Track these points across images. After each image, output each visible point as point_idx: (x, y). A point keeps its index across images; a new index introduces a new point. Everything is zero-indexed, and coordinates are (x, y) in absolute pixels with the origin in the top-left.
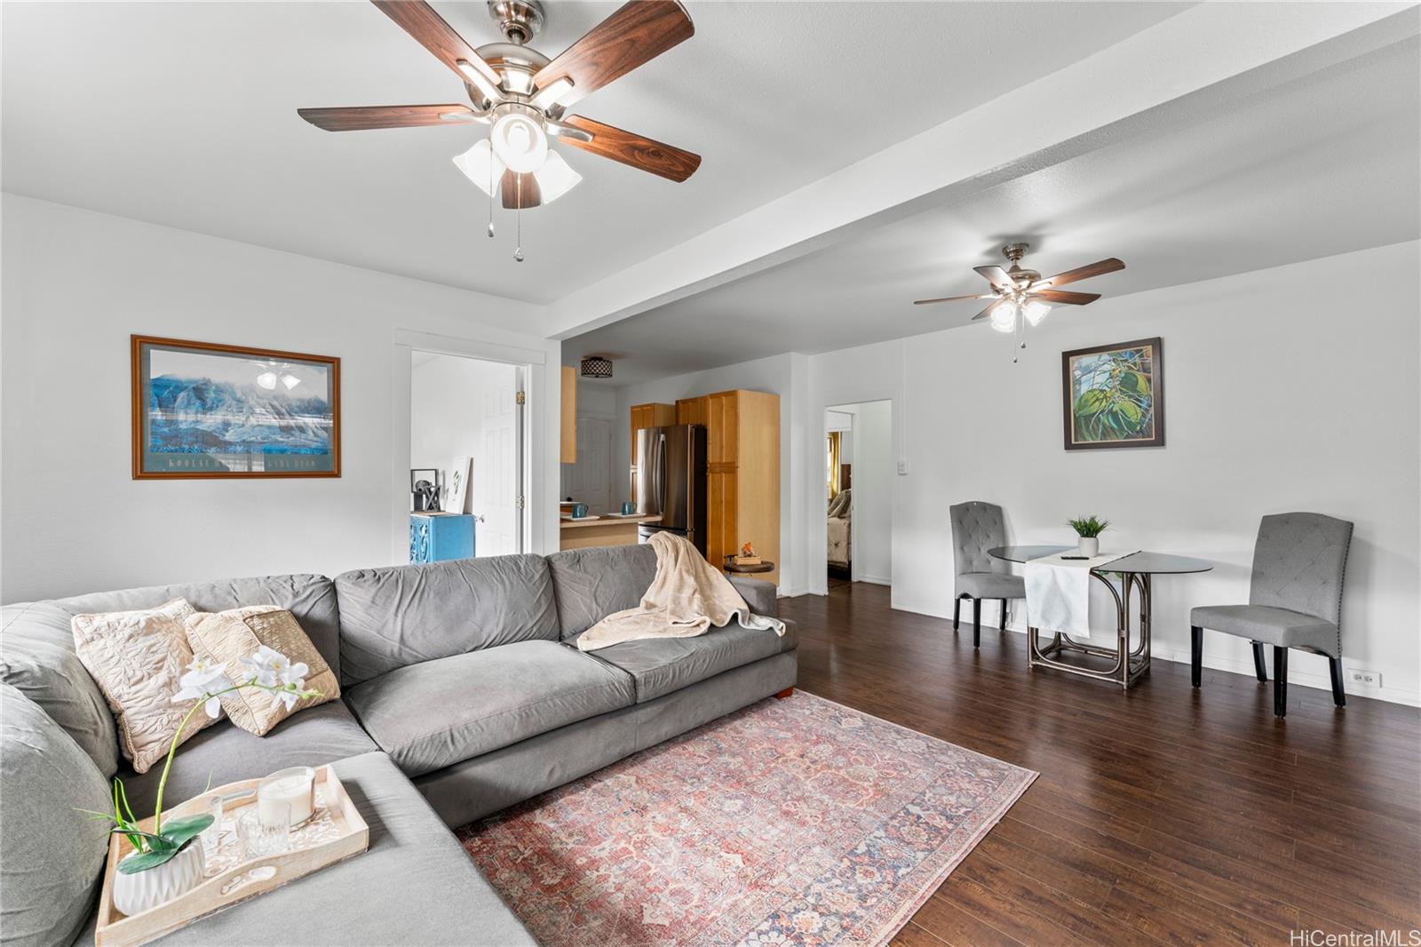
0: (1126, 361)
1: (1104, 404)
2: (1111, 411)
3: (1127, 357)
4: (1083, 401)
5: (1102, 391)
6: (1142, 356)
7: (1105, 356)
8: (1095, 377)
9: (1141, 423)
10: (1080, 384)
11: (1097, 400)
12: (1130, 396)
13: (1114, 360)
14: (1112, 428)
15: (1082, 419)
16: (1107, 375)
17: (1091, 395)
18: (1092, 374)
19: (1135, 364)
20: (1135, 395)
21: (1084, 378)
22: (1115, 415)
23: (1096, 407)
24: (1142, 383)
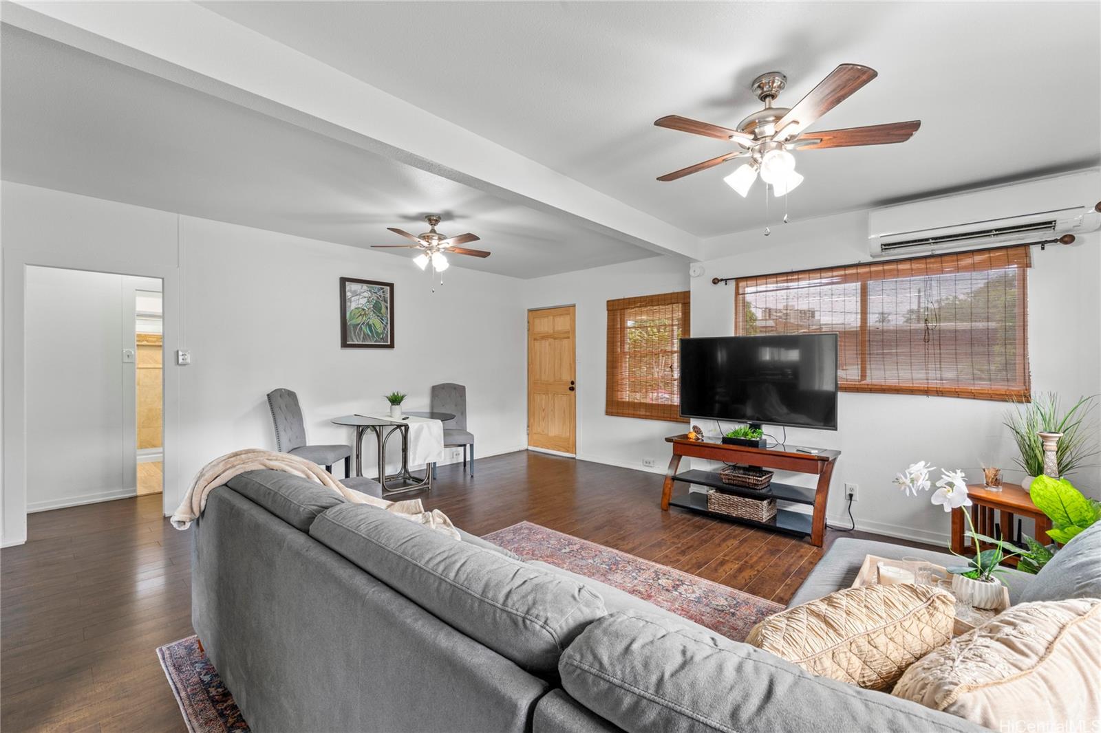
0: (376, 293)
1: (364, 318)
2: (368, 324)
3: (376, 291)
4: (352, 314)
5: (364, 310)
6: (383, 292)
7: (365, 287)
8: (360, 299)
9: (383, 333)
10: (351, 302)
11: (361, 315)
12: (378, 316)
13: (370, 291)
14: (368, 335)
15: (352, 327)
16: (366, 300)
17: (357, 311)
18: (357, 297)
19: (380, 296)
20: (380, 315)
21: (353, 299)
22: (370, 326)
23: (359, 320)
24: (383, 310)
